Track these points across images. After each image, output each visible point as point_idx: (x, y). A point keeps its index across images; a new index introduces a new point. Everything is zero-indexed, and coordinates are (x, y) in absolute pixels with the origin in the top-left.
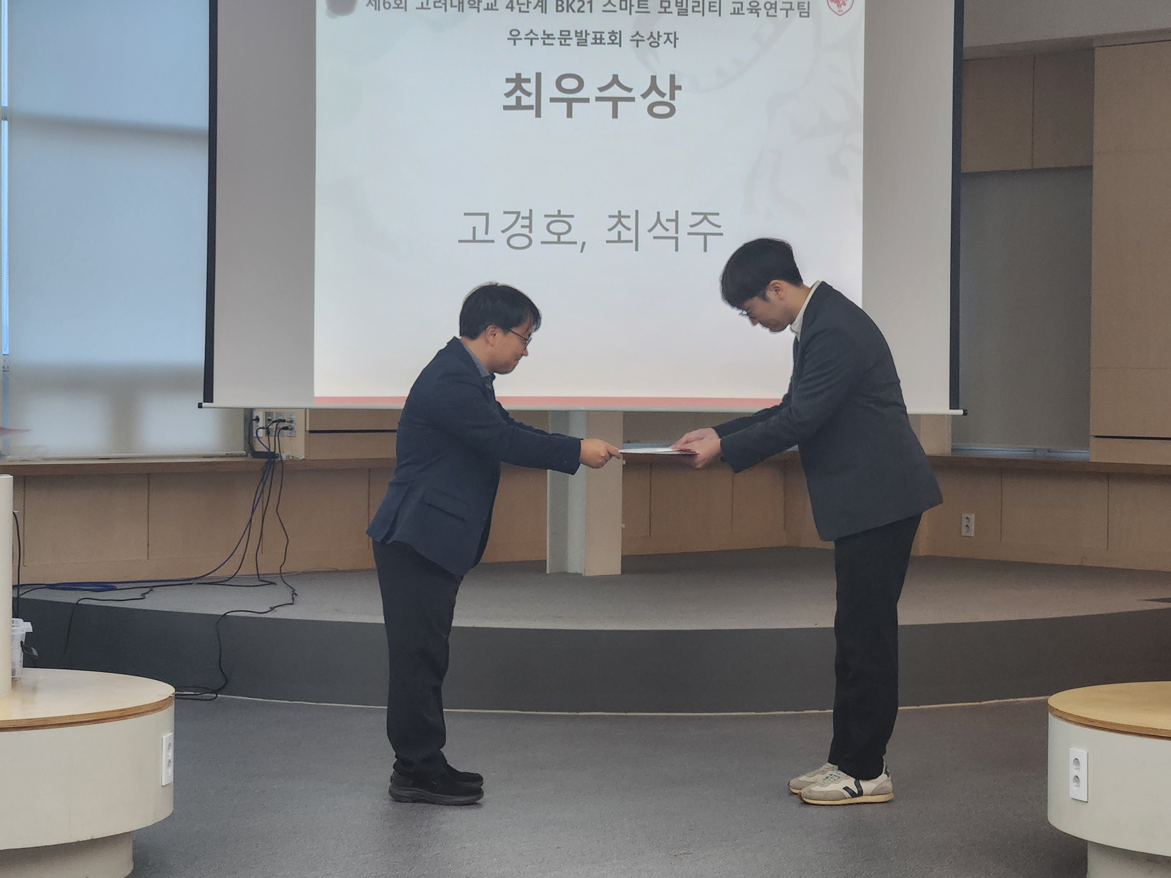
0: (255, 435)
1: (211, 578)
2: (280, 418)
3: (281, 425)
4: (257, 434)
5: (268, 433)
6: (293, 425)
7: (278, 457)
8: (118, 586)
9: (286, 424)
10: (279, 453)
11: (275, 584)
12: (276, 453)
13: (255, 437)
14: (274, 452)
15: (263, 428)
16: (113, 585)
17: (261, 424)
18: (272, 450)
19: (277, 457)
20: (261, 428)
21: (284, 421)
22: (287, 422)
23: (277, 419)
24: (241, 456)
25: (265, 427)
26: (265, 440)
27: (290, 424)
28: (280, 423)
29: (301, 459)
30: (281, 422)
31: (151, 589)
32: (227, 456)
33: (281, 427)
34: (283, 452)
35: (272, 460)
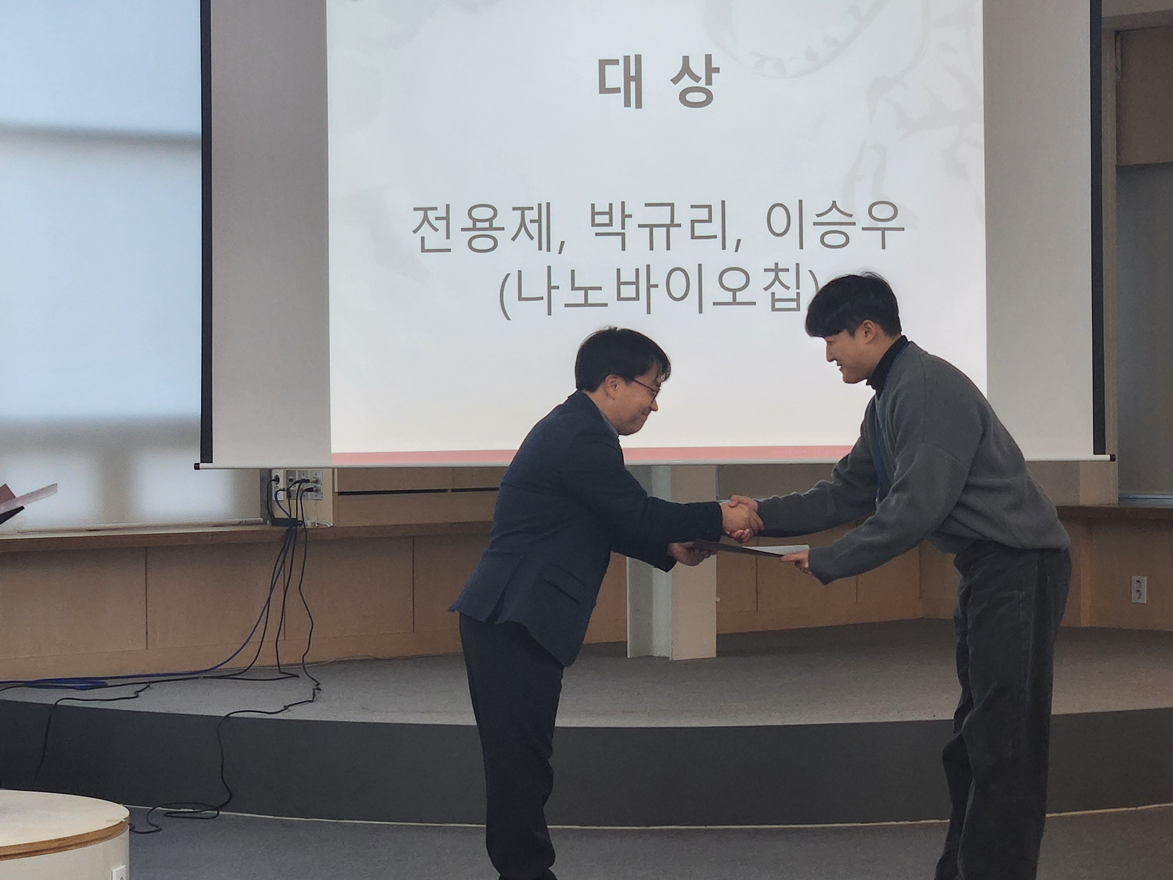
0: (274, 498)
1: (221, 671)
2: (303, 477)
3: (305, 486)
4: (276, 497)
5: (289, 496)
6: (319, 486)
7: (302, 524)
8: (109, 682)
9: (310, 485)
10: (302, 520)
11: (298, 677)
12: (299, 519)
13: (274, 501)
14: (297, 518)
15: (283, 490)
16: (104, 681)
17: (281, 485)
18: (294, 516)
19: (300, 525)
20: (280, 490)
21: (307, 481)
22: (311, 482)
23: (300, 479)
24: (257, 523)
25: (286, 489)
26: (285, 505)
27: (316, 485)
28: (303, 484)
29: (329, 526)
30: (304, 482)
31: (148, 685)
32: (240, 524)
33: (304, 489)
34: (308, 519)
35: (294, 528)
